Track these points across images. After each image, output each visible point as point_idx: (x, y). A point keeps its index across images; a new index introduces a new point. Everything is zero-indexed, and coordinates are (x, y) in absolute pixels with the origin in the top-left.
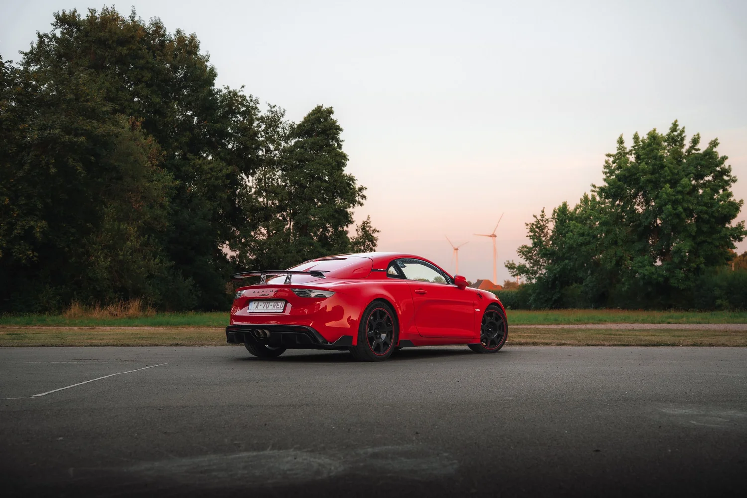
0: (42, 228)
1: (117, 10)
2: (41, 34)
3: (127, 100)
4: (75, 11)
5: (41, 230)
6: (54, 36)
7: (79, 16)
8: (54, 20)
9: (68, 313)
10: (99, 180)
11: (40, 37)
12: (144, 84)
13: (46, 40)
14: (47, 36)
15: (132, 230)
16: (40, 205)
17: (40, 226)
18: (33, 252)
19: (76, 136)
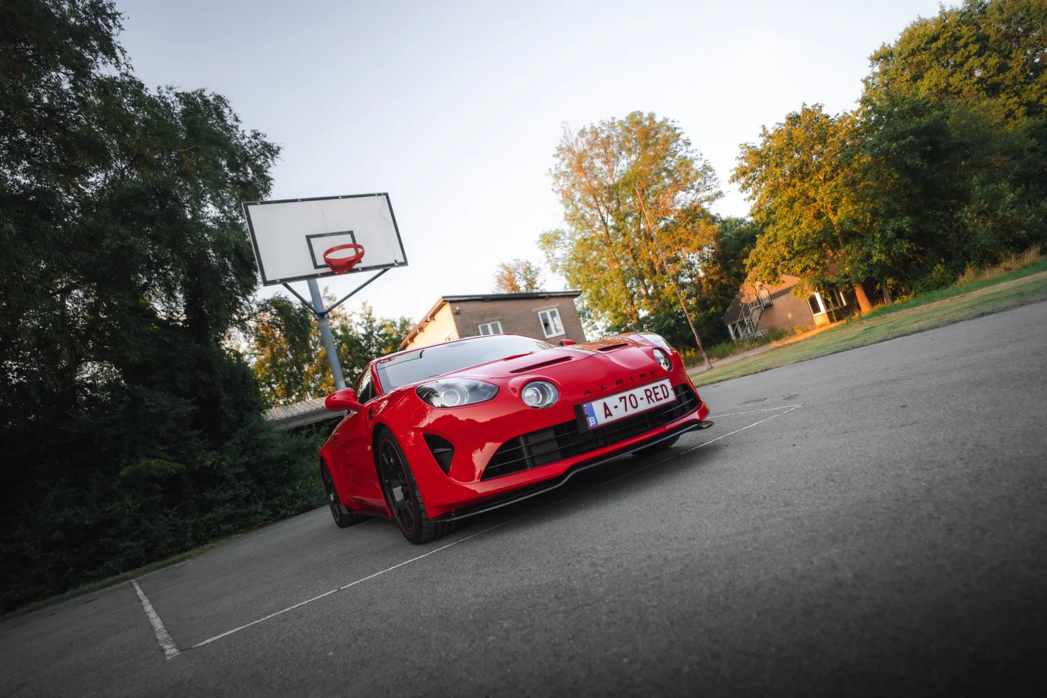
0: (908, 222)
1: (923, 17)
2: (864, 79)
3: (961, 81)
4: (884, 44)
5: (908, 225)
6: (875, 74)
7: (889, 45)
8: (869, 62)
9: (958, 283)
10: (946, 162)
11: (863, 81)
12: (973, 57)
13: (870, 81)
14: (869, 78)
15: (1004, 185)
16: (898, 208)
17: (906, 222)
18: (910, 244)
19: (904, 138)
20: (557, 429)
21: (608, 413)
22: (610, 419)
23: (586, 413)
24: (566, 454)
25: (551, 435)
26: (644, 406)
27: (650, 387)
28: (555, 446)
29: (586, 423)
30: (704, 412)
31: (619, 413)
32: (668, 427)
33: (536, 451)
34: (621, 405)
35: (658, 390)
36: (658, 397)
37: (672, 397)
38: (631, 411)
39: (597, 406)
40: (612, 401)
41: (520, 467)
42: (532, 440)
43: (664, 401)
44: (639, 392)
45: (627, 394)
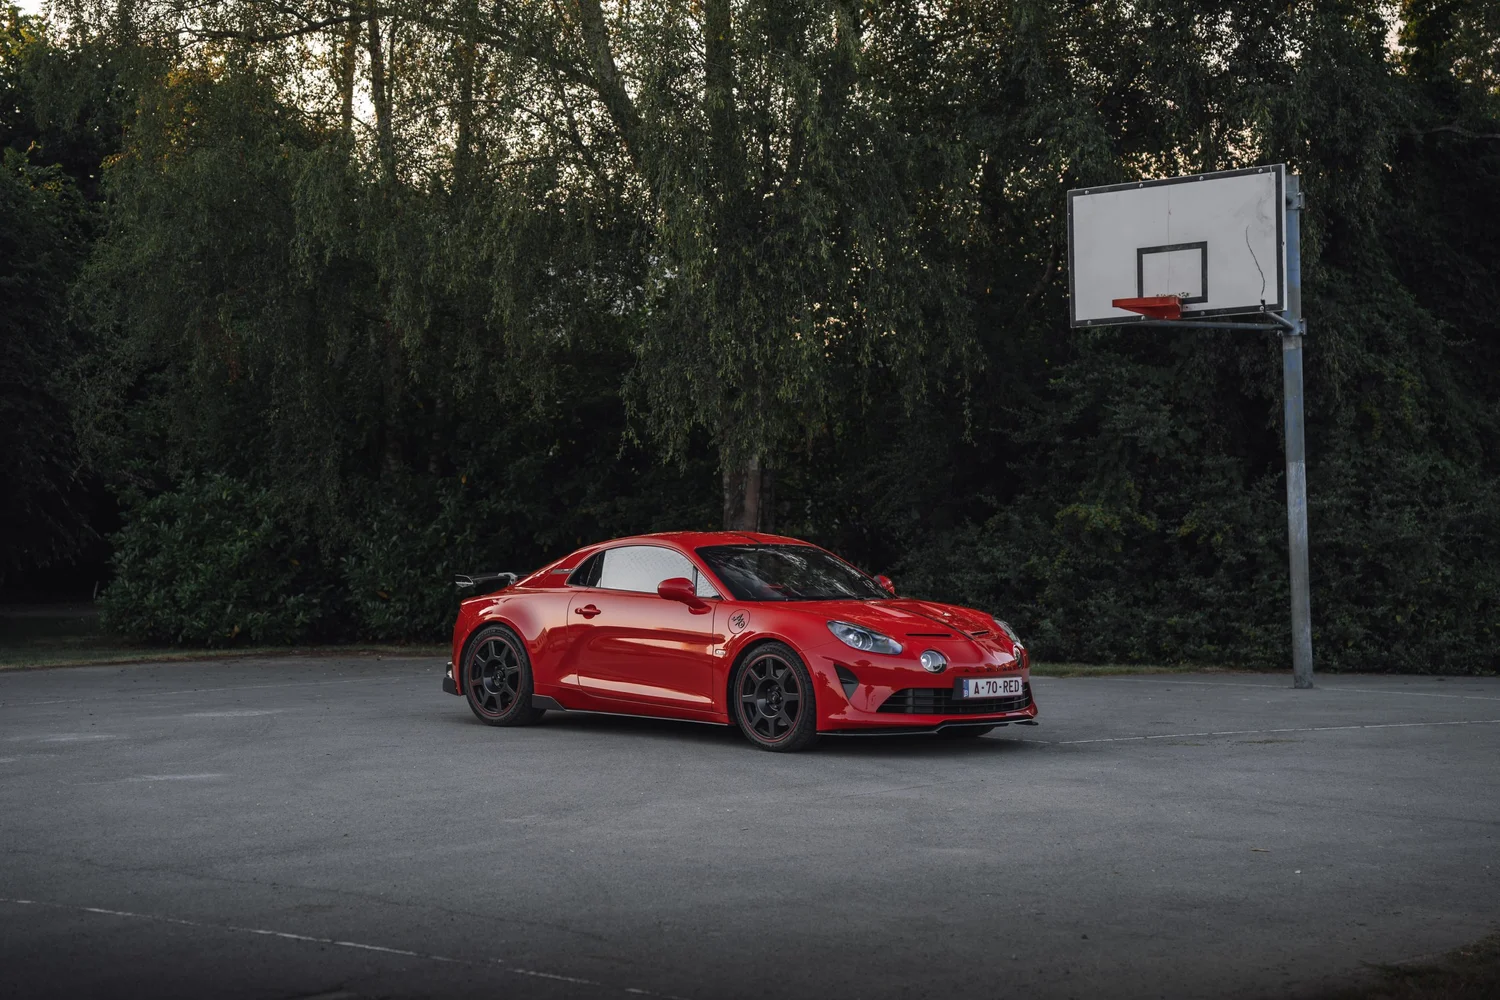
20: (937, 691)
21: (977, 692)
22: (977, 696)
23: (965, 686)
24: (937, 711)
25: (932, 694)
26: (1001, 693)
27: (1008, 679)
28: (931, 703)
29: (962, 693)
30: (1036, 712)
31: (984, 693)
32: (1008, 715)
33: (918, 703)
34: (987, 688)
35: (1013, 684)
36: (1012, 689)
37: (1020, 692)
38: (991, 694)
39: (972, 683)
40: (982, 682)
41: (901, 711)
42: (917, 694)
43: (1014, 694)
44: (1000, 681)
45: (992, 680)
